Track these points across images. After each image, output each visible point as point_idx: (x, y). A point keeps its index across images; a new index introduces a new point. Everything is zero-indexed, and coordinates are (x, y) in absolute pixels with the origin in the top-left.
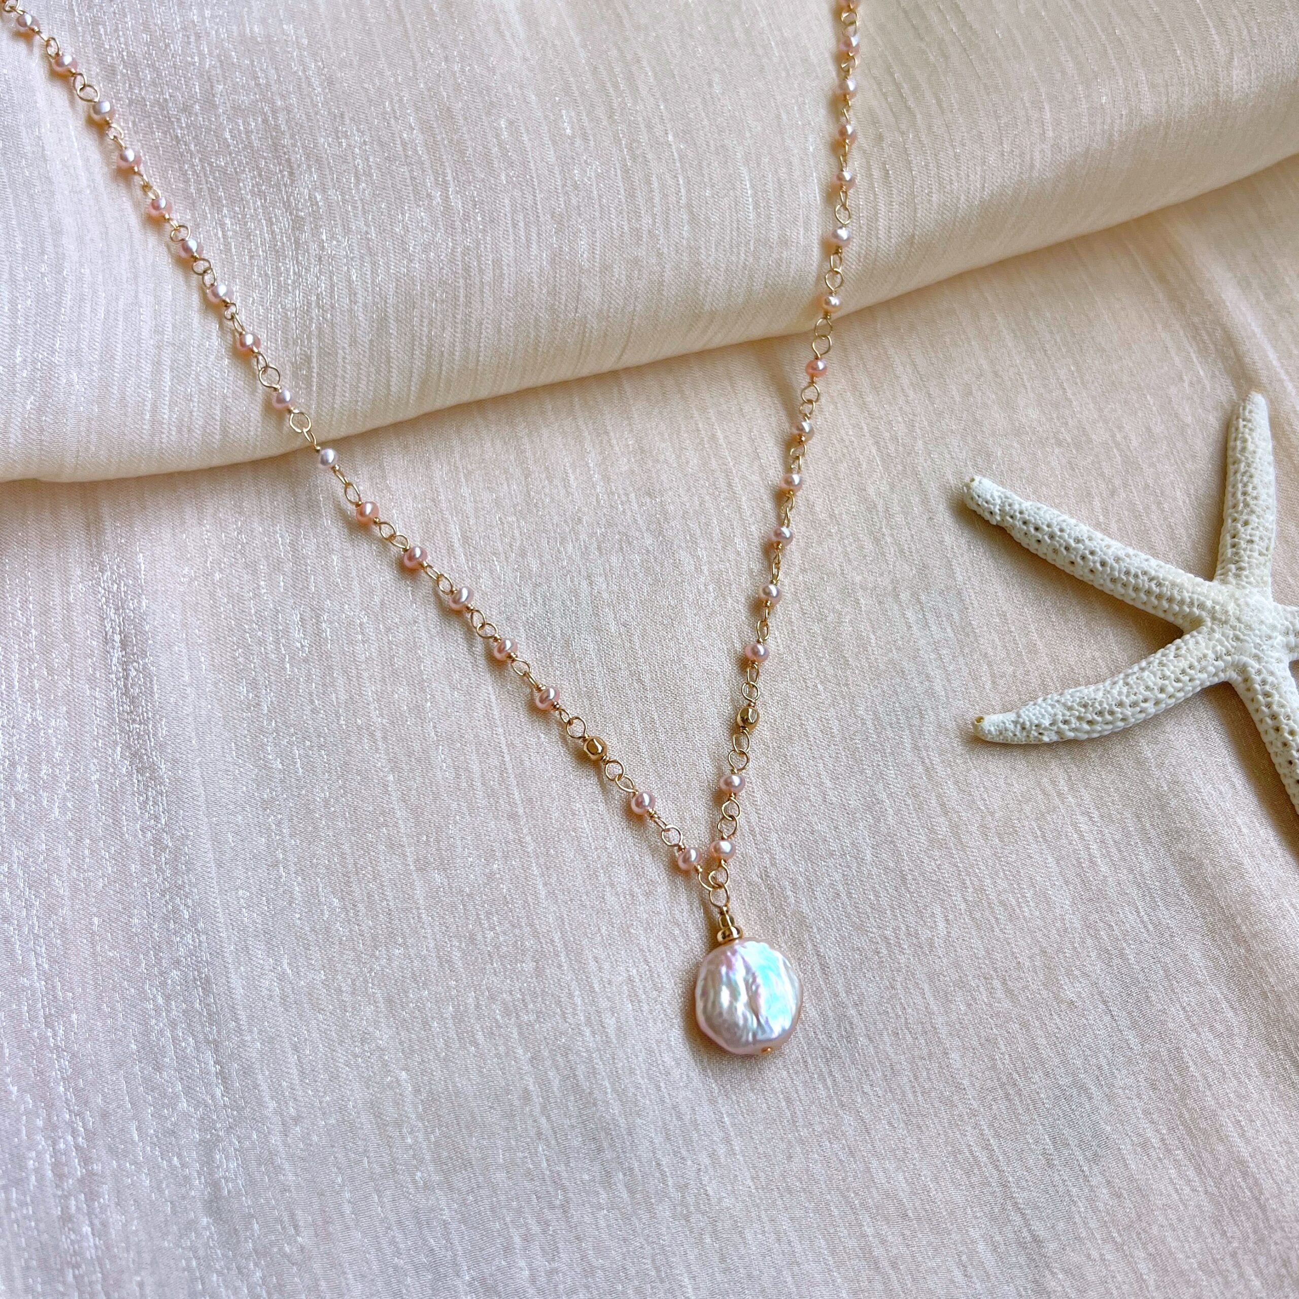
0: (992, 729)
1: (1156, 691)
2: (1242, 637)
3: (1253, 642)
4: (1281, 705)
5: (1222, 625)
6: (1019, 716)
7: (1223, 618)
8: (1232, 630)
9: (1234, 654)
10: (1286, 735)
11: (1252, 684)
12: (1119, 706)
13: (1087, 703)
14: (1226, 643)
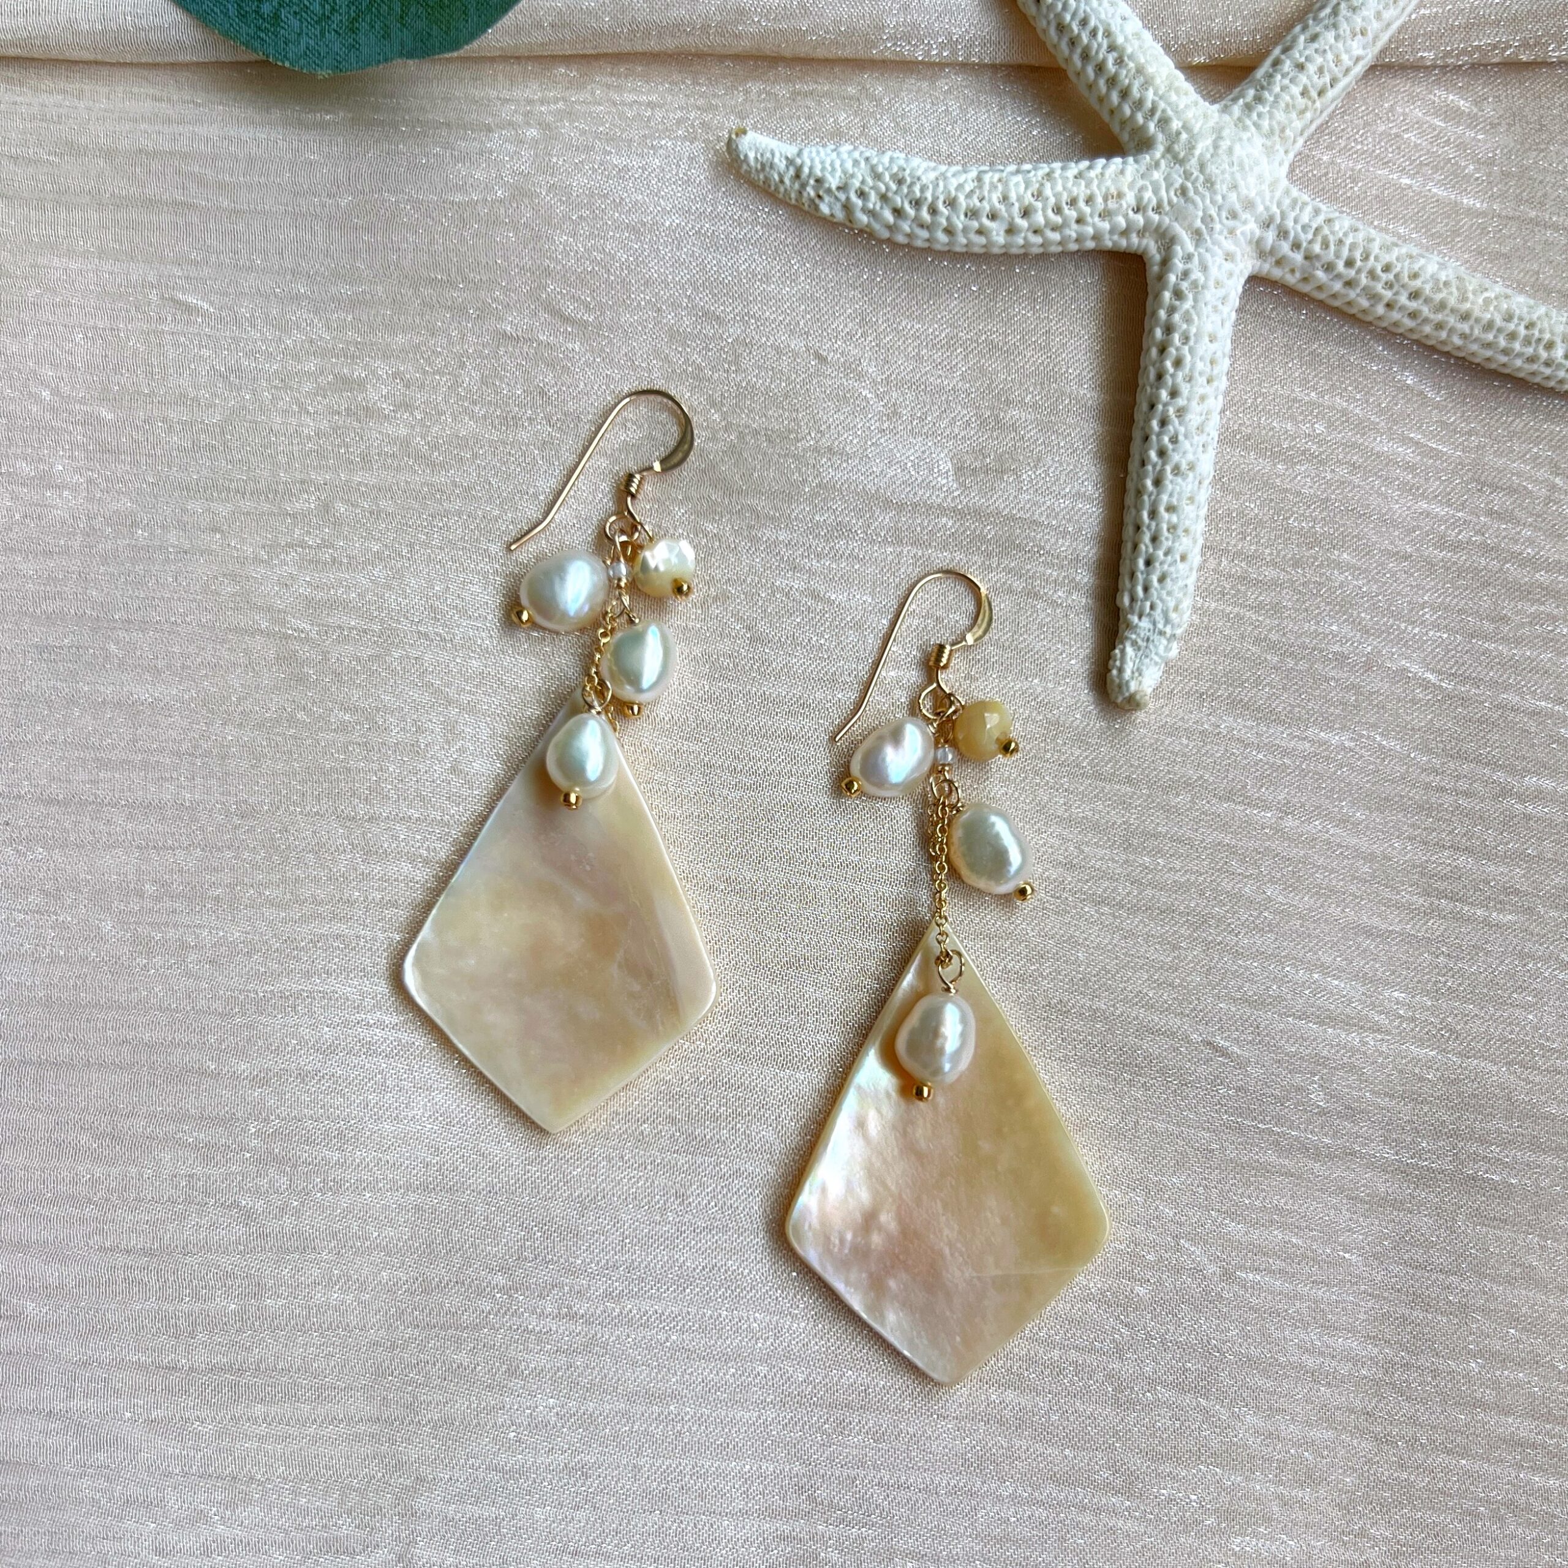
0: (751, 155)
1: (1016, 211)
2: (1191, 193)
3: (1204, 210)
4: (1188, 319)
5: (1175, 164)
6: (799, 154)
7: (1182, 154)
8: (1183, 176)
9: (1166, 214)
10: (1168, 364)
11: (1168, 271)
12: (949, 205)
13: (906, 180)
14: (1163, 193)
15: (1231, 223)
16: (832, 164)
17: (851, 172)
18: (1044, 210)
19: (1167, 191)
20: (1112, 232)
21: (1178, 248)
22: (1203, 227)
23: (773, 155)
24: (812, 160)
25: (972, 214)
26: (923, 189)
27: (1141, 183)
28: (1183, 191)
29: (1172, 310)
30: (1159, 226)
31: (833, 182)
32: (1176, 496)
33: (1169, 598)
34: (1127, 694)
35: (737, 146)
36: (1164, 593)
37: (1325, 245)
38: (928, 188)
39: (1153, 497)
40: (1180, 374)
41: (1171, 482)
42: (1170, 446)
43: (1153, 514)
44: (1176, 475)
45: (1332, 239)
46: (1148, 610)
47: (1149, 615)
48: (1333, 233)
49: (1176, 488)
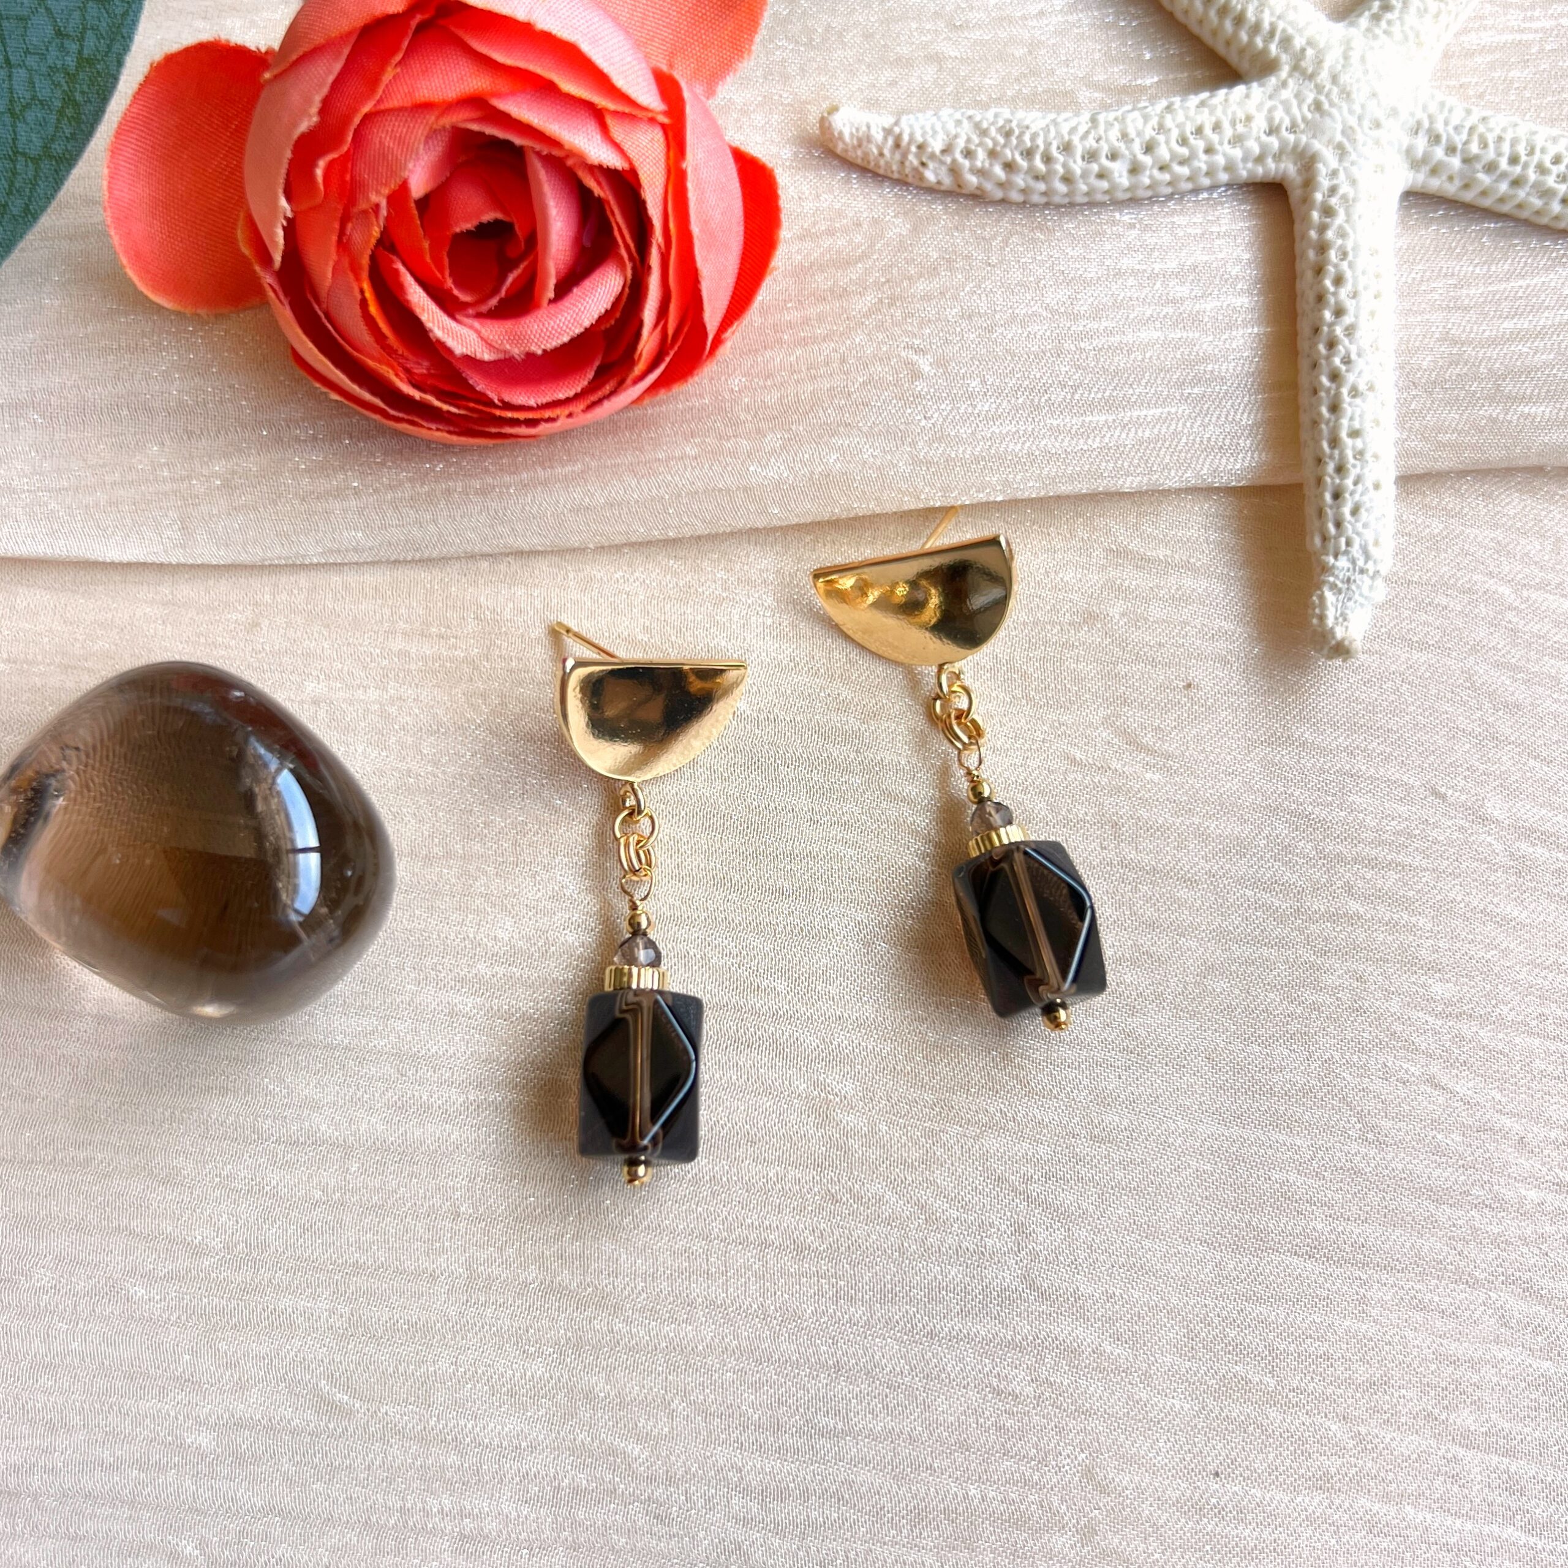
0: (846, 132)
1: (1137, 147)
2: (1326, 106)
3: (1342, 122)
4: (1342, 233)
5: (1304, 80)
6: (896, 123)
7: (1310, 70)
8: (1315, 91)
9: (1303, 132)
10: (1328, 283)
11: (1314, 190)
12: (1064, 150)
13: (1014, 131)
14: (1295, 110)
15: (1376, 133)
16: (933, 128)
17: (953, 132)
18: (1167, 142)
19: (1300, 106)
20: (1245, 159)
21: (1320, 166)
22: (1345, 141)
23: (868, 127)
24: (911, 126)
25: (1091, 156)
26: (1034, 137)
27: (1269, 104)
28: (1317, 106)
29: (1323, 229)
30: (1295, 147)
31: (936, 145)
32: (1357, 419)
33: (1365, 531)
34: (1333, 642)
35: (830, 123)
36: (1359, 525)
37: (1484, 145)
38: (1038, 135)
39: (1331, 424)
40: (1343, 293)
41: (1350, 404)
42: (1343, 368)
43: (1335, 442)
44: (1354, 397)
45: (1491, 138)
46: (1343, 547)
47: (1346, 552)
48: (1491, 130)
49: (1354, 412)
